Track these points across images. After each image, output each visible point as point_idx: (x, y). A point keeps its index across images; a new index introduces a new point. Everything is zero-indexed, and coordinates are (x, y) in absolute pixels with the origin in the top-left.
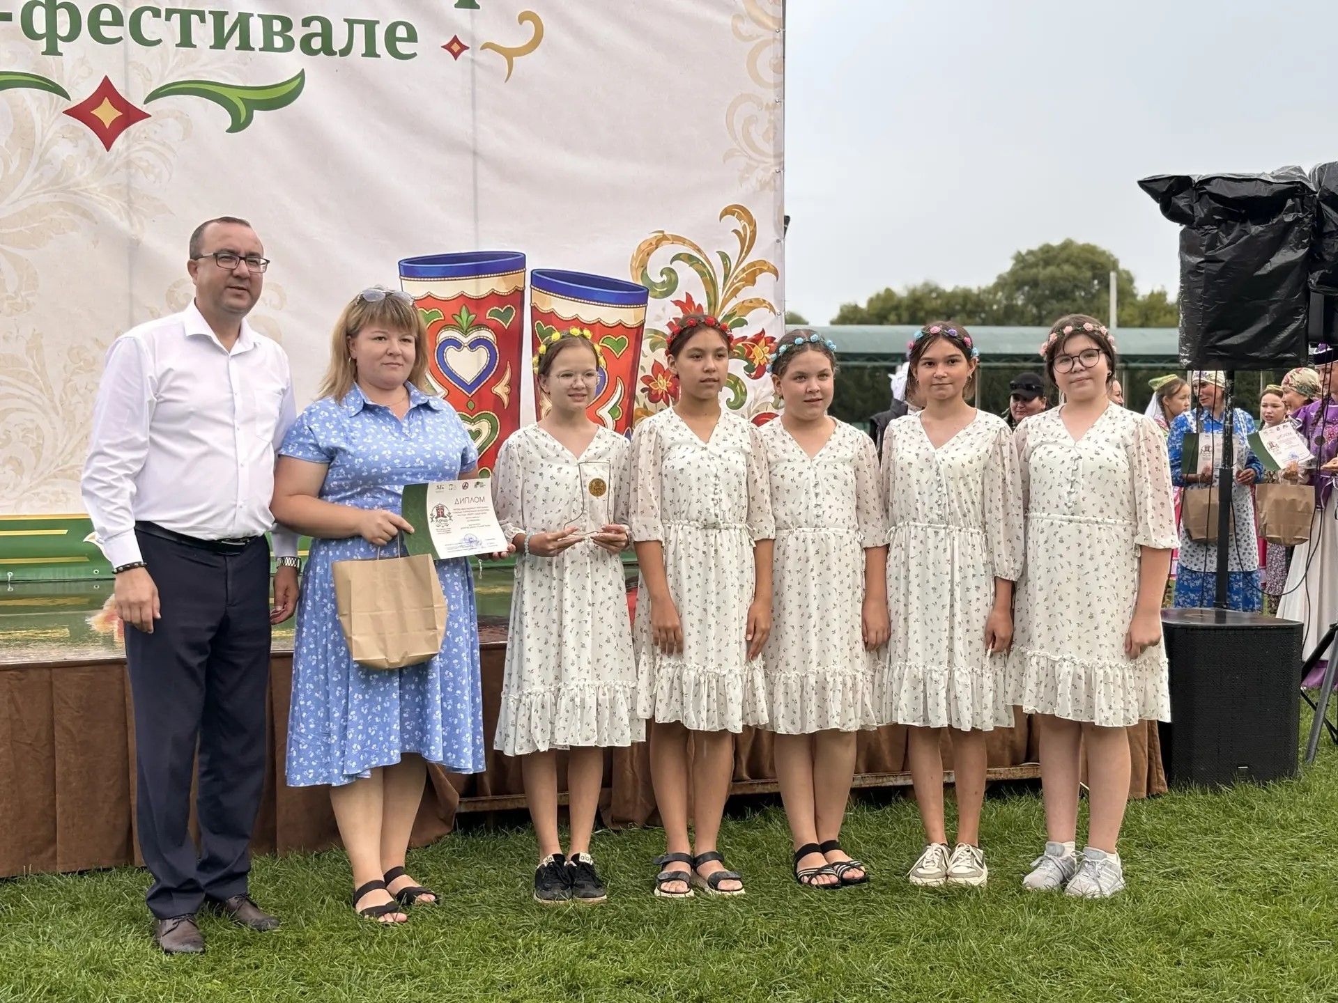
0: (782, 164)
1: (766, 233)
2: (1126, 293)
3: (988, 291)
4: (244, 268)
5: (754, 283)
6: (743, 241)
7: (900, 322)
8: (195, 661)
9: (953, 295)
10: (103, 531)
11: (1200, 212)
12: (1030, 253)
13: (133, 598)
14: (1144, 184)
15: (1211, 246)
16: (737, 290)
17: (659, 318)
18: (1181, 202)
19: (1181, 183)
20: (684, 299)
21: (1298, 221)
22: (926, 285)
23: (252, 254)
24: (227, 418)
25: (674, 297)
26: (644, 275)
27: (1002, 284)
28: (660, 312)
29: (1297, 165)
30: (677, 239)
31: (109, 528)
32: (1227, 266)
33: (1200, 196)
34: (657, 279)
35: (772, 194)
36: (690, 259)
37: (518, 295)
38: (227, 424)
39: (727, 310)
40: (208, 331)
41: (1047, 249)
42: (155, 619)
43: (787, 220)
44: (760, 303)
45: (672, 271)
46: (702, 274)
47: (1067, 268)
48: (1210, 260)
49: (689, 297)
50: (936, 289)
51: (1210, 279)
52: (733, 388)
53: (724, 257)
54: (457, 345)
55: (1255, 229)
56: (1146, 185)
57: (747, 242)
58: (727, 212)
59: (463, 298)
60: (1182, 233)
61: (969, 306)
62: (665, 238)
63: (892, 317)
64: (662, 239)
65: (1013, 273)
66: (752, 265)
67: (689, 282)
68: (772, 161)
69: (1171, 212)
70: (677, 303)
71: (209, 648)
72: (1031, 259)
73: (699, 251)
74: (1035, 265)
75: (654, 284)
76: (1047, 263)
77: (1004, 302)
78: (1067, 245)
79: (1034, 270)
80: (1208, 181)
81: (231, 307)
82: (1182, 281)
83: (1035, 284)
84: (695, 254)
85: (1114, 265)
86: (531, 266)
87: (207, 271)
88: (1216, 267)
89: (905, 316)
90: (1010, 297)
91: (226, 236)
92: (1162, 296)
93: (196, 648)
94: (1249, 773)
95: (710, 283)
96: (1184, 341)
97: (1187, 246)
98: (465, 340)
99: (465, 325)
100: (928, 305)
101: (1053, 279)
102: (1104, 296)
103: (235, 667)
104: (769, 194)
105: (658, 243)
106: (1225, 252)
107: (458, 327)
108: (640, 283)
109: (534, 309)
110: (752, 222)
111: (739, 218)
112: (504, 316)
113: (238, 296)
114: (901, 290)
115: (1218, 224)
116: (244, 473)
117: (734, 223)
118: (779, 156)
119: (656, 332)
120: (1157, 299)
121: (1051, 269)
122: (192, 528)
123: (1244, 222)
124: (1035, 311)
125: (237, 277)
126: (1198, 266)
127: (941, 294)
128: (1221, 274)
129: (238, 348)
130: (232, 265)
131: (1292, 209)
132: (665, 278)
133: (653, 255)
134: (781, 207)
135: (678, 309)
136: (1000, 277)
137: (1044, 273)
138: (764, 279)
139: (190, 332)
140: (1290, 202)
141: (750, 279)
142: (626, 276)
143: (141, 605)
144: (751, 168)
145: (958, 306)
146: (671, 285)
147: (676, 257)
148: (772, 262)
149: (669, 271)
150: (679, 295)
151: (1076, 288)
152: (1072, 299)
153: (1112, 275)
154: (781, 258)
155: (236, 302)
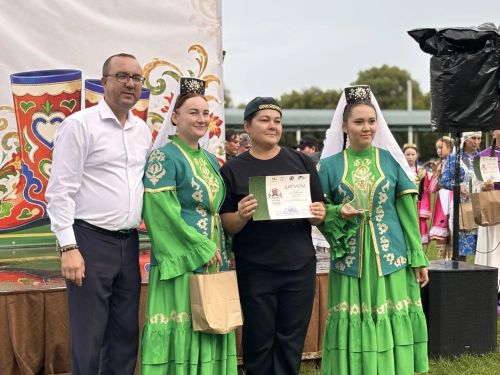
0: (220, 23)
1: (213, 59)
2: (417, 92)
6: (201, 64)
7: (300, 108)
8: (106, 296)
9: (327, 94)
10: (56, 226)
11: (441, 48)
12: (367, 72)
13: (72, 266)
14: (410, 33)
15: (446, 66)
17: (156, 106)
18: (431, 43)
19: (430, 33)
20: (170, 96)
21: (493, 51)
22: (313, 88)
23: (137, 75)
25: (163, 95)
26: (148, 83)
28: (157, 103)
29: (491, 22)
30: (165, 63)
31: (60, 224)
32: (455, 76)
33: (441, 39)
34: (154, 84)
35: (216, 39)
36: (173, 74)
37: (78, 94)
40: (113, 116)
41: (374, 70)
42: (82, 278)
43: (224, 53)
45: (162, 80)
47: (386, 79)
48: (446, 74)
49: (172, 95)
50: (318, 91)
51: (446, 84)
53: (191, 73)
54: (44, 121)
55: (470, 57)
56: (412, 33)
57: (203, 65)
58: (192, 48)
59: (47, 96)
60: (432, 59)
62: (158, 62)
63: (296, 105)
65: (358, 82)
66: (206, 77)
67: (173, 86)
68: (215, 21)
69: (425, 48)
70: (166, 98)
71: (111, 288)
72: (367, 75)
73: (177, 69)
74: (370, 77)
75: (153, 88)
76: (375, 76)
78: (385, 68)
79: (368, 81)
80: (444, 31)
81: (123, 103)
82: (432, 85)
84: (175, 71)
86: (85, 77)
88: (449, 77)
89: (303, 104)
91: (121, 65)
93: (107, 288)
94: (470, 349)
96: (433, 117)
97: (434, 66)
98: (48, 119)
99: (48, 111)
100: (315, 99)
101: (379, 85)
102: (404, 94)
103: (125, 299)
104: (214, 39)
105: (155, 65)
106: (453, 69)
107: (44, 111)
108: (146, 87)
109: (87, 101)
110: (205, 54)
111: (199, 51)
112: (71, 105)
114: (300, 91)
115: (450, 54)
117: (196, 54)
118: (219, 18)
119: (155, 114)
122: (105, 224)
123: (463, 53)
125: (128, 87)
126: (440, 77)
127: (320, 93)
128: (452, 81)
129: (127, 125)
131: (489, 46)
132: (159, 84)
133: (152, 72)
134: (221, 46)
135: (166, 101)
137: (374, 82)
138: (213, 85)
139: (104, 117)
140: (488, 42)
143: (76, 270)
144: (204, 25)
145: (330, 100)
146: (162, 88)
147: (165, 73)
148: (216, 75)
149: (162, 81)
150: (167, 93)
151: (391, 89)
152: (389, 95)
153: (409, 83)
154: (221, 73)
155: (126, 101)
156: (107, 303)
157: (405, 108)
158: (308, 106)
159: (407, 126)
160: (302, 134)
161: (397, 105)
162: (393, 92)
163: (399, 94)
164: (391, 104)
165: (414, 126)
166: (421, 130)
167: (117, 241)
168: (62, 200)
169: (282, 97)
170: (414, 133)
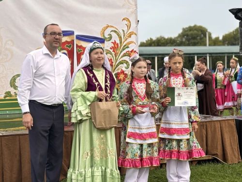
0: (137, 7)
1: (133, 25)
2: (210, 38)
3: (176, 38)
4: (58, 37)
5: (130, 37)
6: (128, 26)
7: (155, 46)
8: (46, 135)
9: (168, 39)
12: (186, 28)
16: (127, 39)
17: (107, 46)
19: (240, 10)
20: (114, 42)
22: (161, 37)
24: (53, 74)
25: (111, 41)
26: (104, 36)
27: (180, 36)
28: (108, 45)
30: (111, 26)
34: (107, 36)
36: (115, 31)
37: (73, 41)
38: (53, 76)
39: (124, 44)
40: (49, 53)
41: (190, 27)
42: (31, 126)
43: (138, 21)
44: (132, 42)
46: (118, 35)
47: (195, 32)
49: (115, 41)
50: (163, 38)
52: (126, 63)
53: (123, 31)
57: (129, 27)
58: (124, 19)
61: (172, 42)
62: (109, 26)
63: (153, 45)
64: (108, 26)
65: (182, 33)
66: (130, 32)
67: (115, 37)
68: (134, 6)
69: (237, 17)
70: (112, 43)
71: (49, 131)
72: (186, 29)
74: (187, 31)
75: (106, 38)
76: (190, 30)
77: (180, 40)
78: (195, 26)
79: (187, 32)
81: (54, 46)
83: (187, 35)
84: (116, 30)
85: (207, 30)
86: (76, 33)
87: (49, 38)
89: (156, 44)
90: (182, 39)
91: (52, 29)
92: (218, 38)
93: (46, 131)
95: (120, 38)
99: (60, 49)
100: (162, 42)
101: (192, 34)
102: (204, 38)
104: (134, 15)
105: (107, 28)
108: (103, 38)
109: (77, 45)
110: (130, 22)
111: (127, 21)
112: (70, 47)
113: (56, 44)
114: (154, 39)
116: (57, 88)
117: (126, 22)
118: (136, 5)
119: (107, 50)
120: (217, 39)
121: (191, 32)
124: (188, 42)
127: (164, 39)
129: (56, 57)
130: (54, 36)
133: (106, 31)
134: (137, 18)
135: (113, 44)
136: (179, 34)
137: (190, 33)
138: (133, 36)
139: (44, 53)
141: (130, 36)
142: (99, 36)
143: (28, 122)
144: (129, 8)
145: (169, 42)
146: (111, 38)
147: (112, 31)
148: (135, 32)
149: (110, 35)
150: (113, 40)
151: (198, 36)
152: (197, 39)
153: (207, 33)
154: (137, 31)
155: (55, 45)
156: (48, 138)
157: (205, 45)
158: (158, 45)
159: (206, 54)
160: (158, 58)
161: (201, 44)
162: (198, 38)
163: (201, 39)
164: (198, 43)
165: (210, 54)
166: (213, 55)
167: (51, 110)
168: (23, 92)
169: (146, 41)
170: (209, 57)
